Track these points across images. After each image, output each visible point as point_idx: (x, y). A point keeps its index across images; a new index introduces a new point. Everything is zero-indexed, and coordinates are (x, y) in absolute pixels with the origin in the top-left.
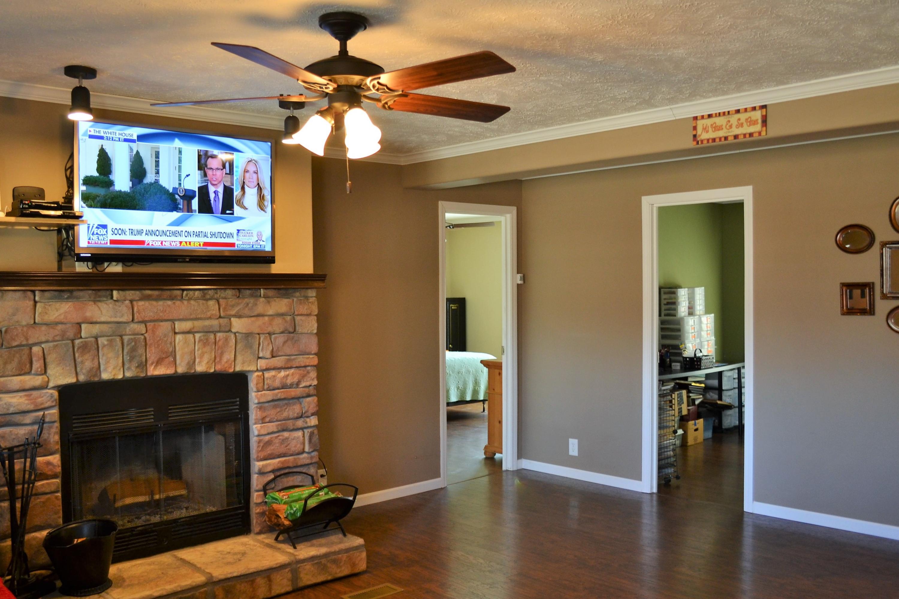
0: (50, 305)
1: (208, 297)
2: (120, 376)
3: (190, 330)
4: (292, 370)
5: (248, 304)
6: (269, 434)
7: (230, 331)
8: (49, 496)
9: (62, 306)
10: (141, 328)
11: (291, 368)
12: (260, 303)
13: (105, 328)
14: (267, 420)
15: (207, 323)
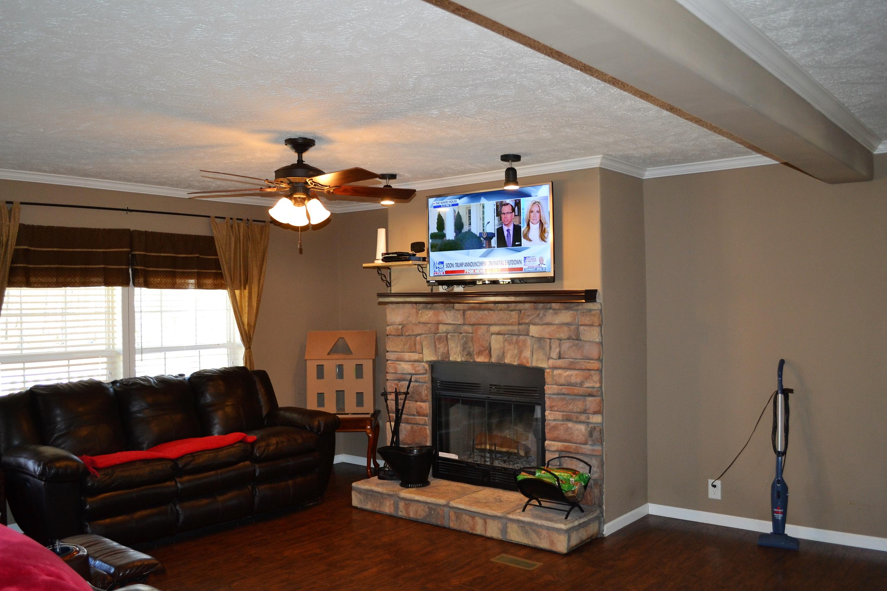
0: (423, 312)
1: (511, 308)
2: (459, 360)
3: (499, 332)
4: (576, 372)
5: (539, 315)
6: (555, 420)
7: (528, 335)
8: (421, 426)
9: (430, 312)
10: (469, 329)
11: (575, 369)
12: (548, 314)
13: (450, 328)
14: (556, 409)
15: (510, 328)
